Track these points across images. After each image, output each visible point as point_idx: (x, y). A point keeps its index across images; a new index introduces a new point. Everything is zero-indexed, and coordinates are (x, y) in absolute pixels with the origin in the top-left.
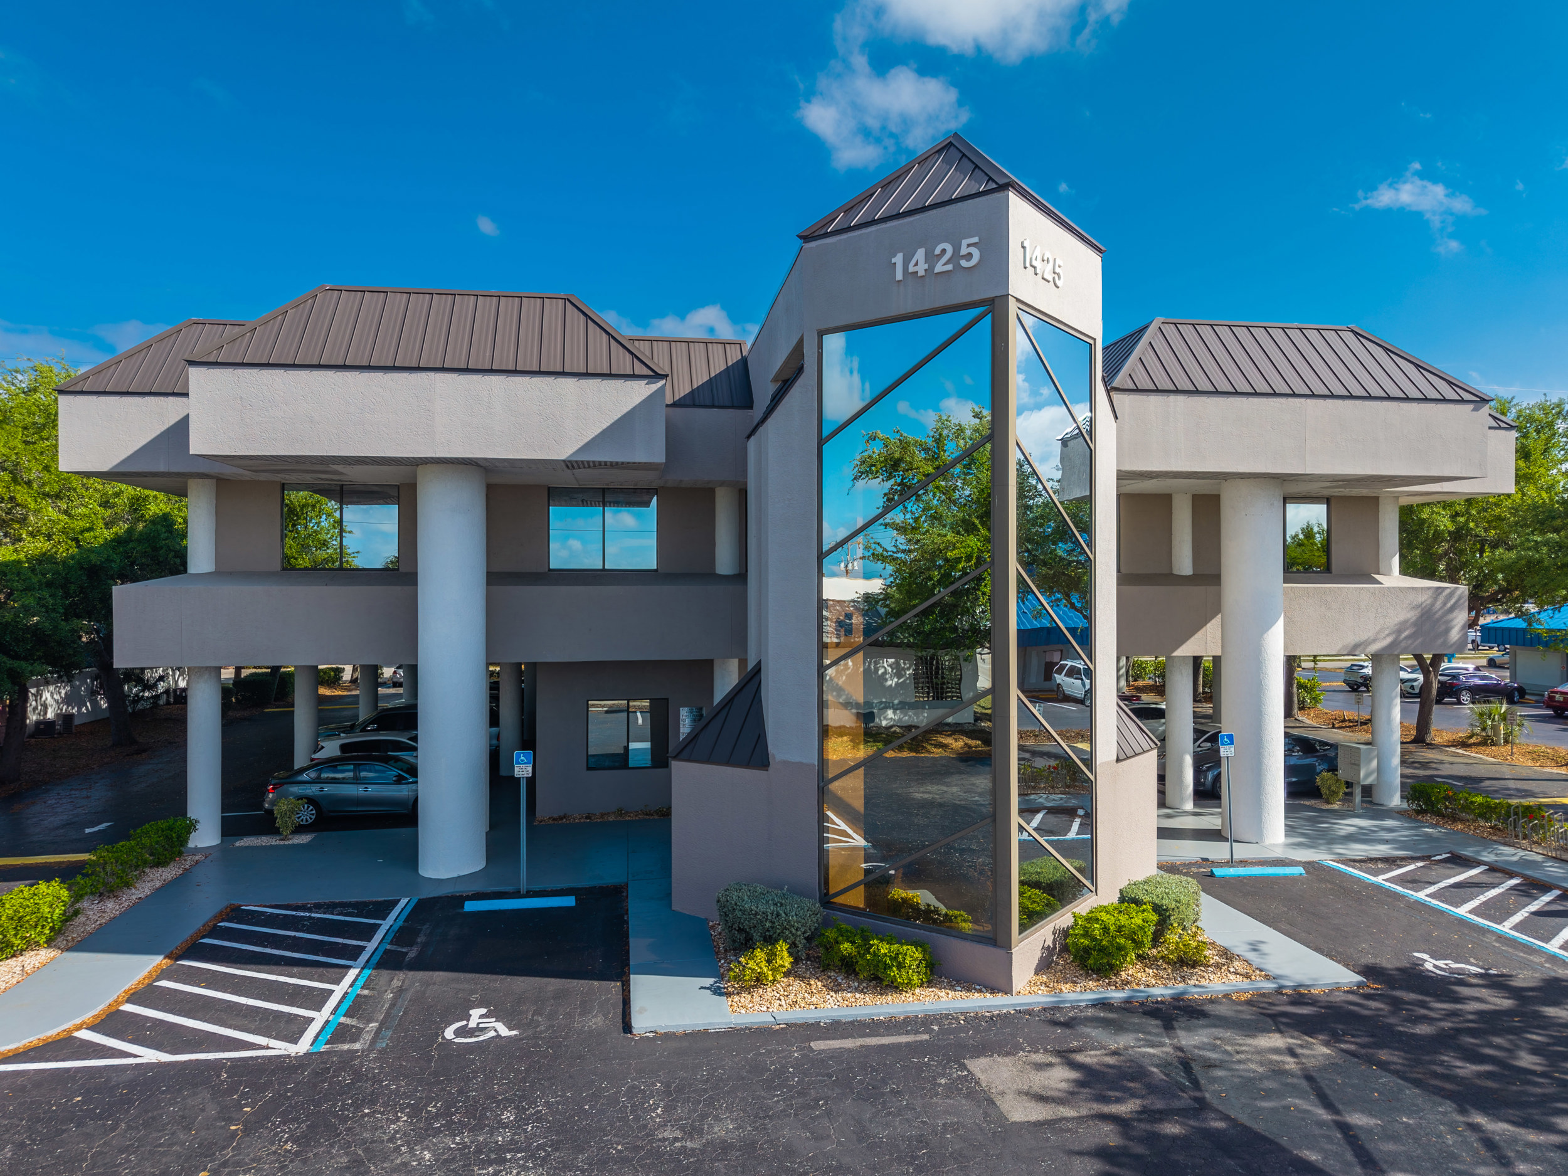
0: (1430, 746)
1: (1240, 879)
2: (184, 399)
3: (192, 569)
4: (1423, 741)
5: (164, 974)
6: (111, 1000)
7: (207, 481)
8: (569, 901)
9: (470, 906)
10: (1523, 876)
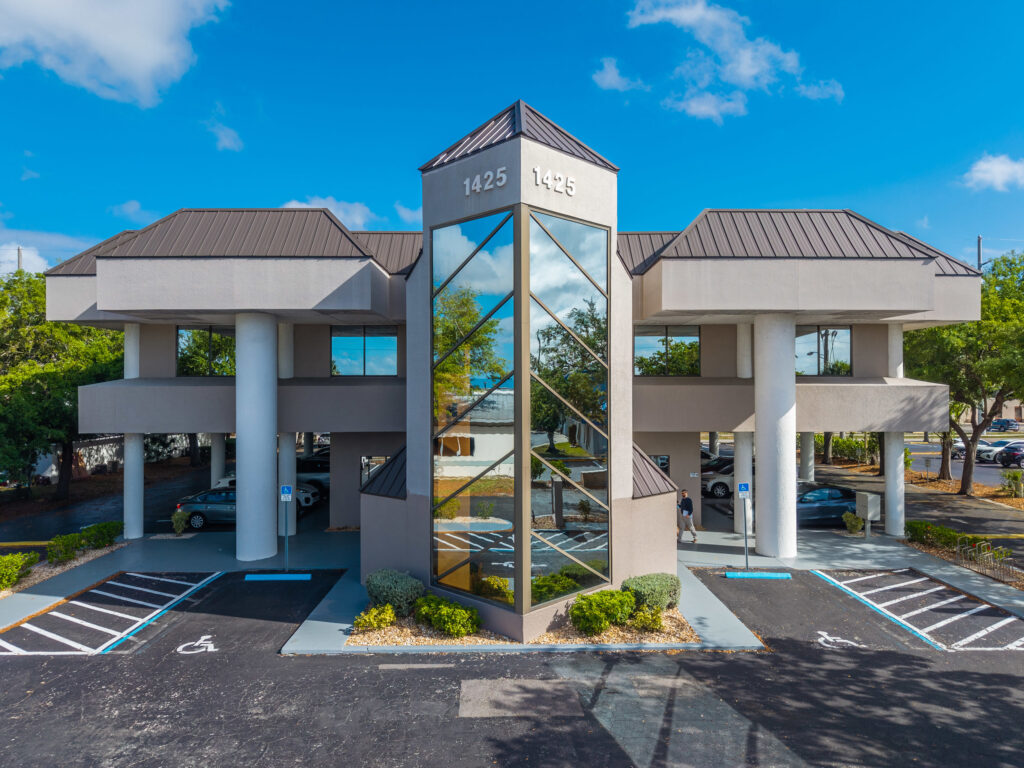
0: (970, 497)
1: (743, 580)
2: (93, 278)
3: (126, 377)
4: (965, 493)
5: (58, 608)
6: (18, 621)
7: (134, 325)
8: (308, 577)
9: (248, 578)
10: (948, 585)
